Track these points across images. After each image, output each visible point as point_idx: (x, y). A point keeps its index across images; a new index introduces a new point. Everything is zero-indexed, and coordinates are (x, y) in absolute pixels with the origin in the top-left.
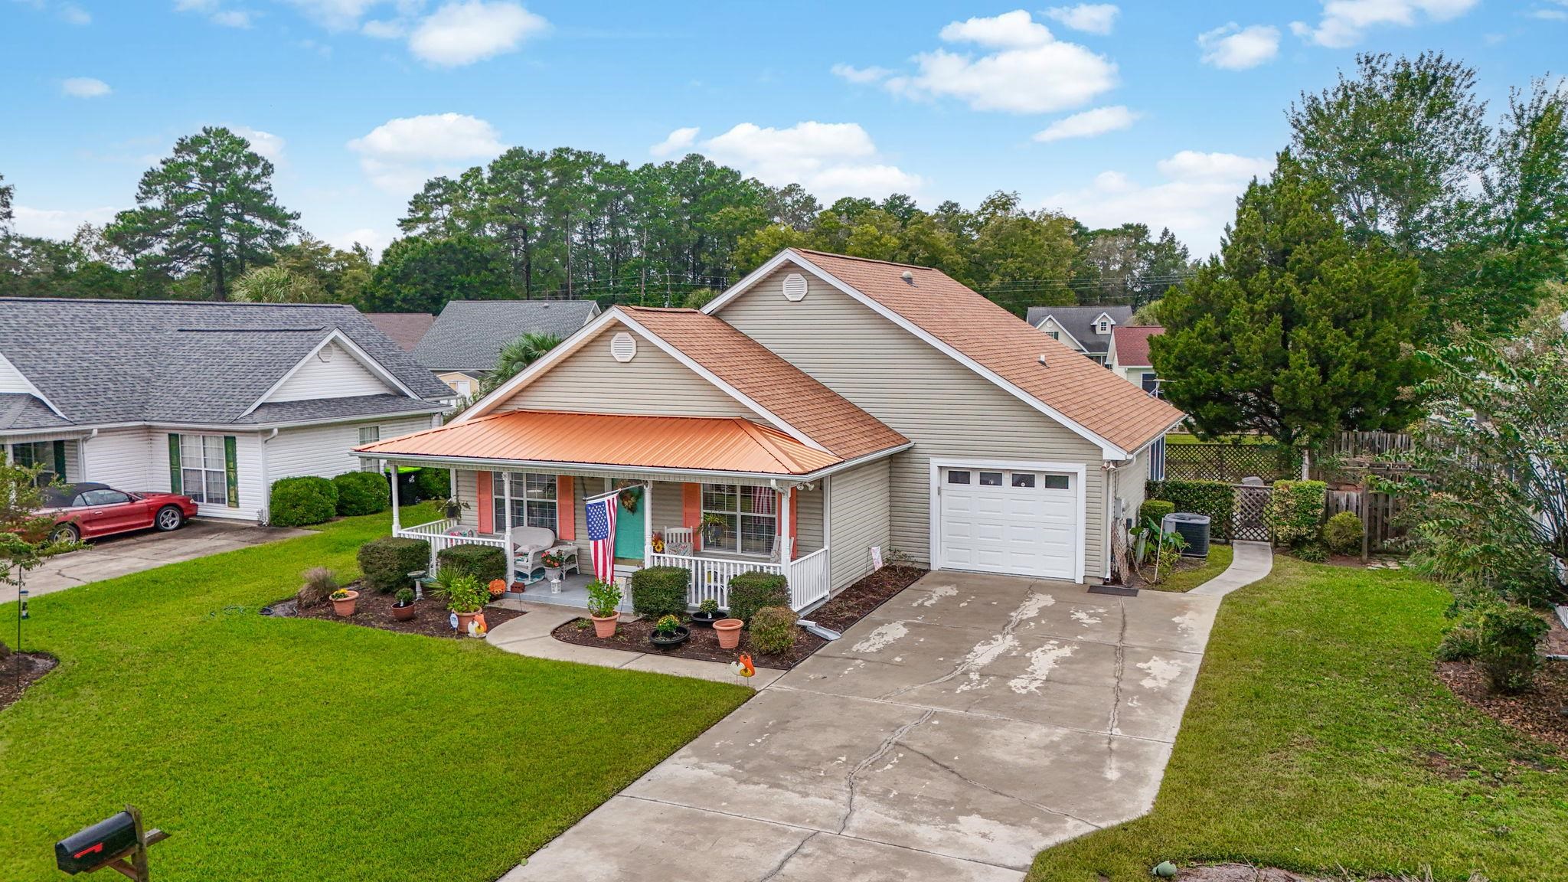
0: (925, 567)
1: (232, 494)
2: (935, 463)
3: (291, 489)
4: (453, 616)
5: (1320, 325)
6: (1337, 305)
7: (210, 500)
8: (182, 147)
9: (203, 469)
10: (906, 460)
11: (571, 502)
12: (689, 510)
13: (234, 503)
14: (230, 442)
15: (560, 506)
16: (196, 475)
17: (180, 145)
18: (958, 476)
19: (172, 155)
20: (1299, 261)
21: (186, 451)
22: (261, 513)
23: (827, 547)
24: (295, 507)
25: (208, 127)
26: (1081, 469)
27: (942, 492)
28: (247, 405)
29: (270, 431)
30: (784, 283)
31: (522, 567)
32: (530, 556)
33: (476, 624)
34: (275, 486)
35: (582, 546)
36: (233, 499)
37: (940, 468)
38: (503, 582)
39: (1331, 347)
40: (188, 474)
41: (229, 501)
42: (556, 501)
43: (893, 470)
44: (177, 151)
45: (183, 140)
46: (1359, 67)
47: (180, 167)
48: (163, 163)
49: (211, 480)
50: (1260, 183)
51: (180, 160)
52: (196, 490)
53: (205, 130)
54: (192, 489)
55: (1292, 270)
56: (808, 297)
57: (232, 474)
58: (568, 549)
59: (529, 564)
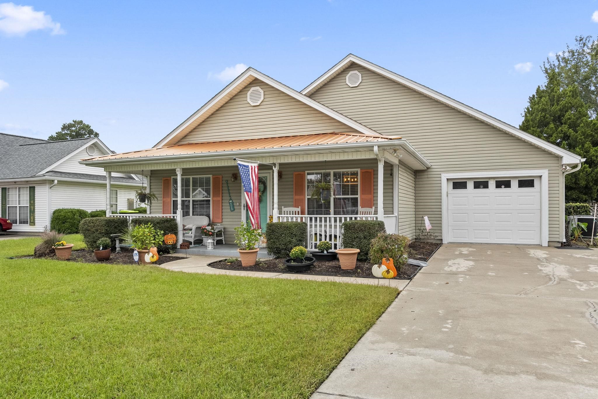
0: (439, 242)
1: (32, 218)
2: (444, 177)
3: (62, 213)
4: (136, 252)
5: (586, 145)
6: (593, 136)
7: (20, 223)
8: (64, 128)
9: (18, 206)
10: (426, 176)
11: (220, 199)
12: (297, 197)
13: (33, 223)
14: (32, 190)
15: (213, 201)
16: (14, 209)
17: (64, 126)
18: (459, 185)
19: (60, 130)
20: (569, 119)
21: (10, 196)
22: (46, 227)
23: (396, 214)
24: (64, 223)
25: (75, 120)
26: (545, 173)
27: (449, 195)
28: (43, 169)
29: (53, 181)
30: (347, 77)
31: (189, 237)
32: (193, 231)
33: (151, 254)
34: (54, 213)
35: (226, 226)
36: (32, 221)
37: (448, 179)
38: (174, 236)
39: (593, 155)
40: (10, 209)
41: (30, 222)
42: (211, 199)
43: (417, 183)
44: (62, 129)
45: (64, 125)
46: (577, 43)
47: (63, 135)
48: (57, 133)
49: (22, 212)
50: (541, 89)
51: (63, 132)
52: (14, 218)
53: (73, 121)
54: (12, 217)
55: (565, 123)
56: (361, 84)
57: (32, 207)
58: (218, 227)
59: (193, 235)
